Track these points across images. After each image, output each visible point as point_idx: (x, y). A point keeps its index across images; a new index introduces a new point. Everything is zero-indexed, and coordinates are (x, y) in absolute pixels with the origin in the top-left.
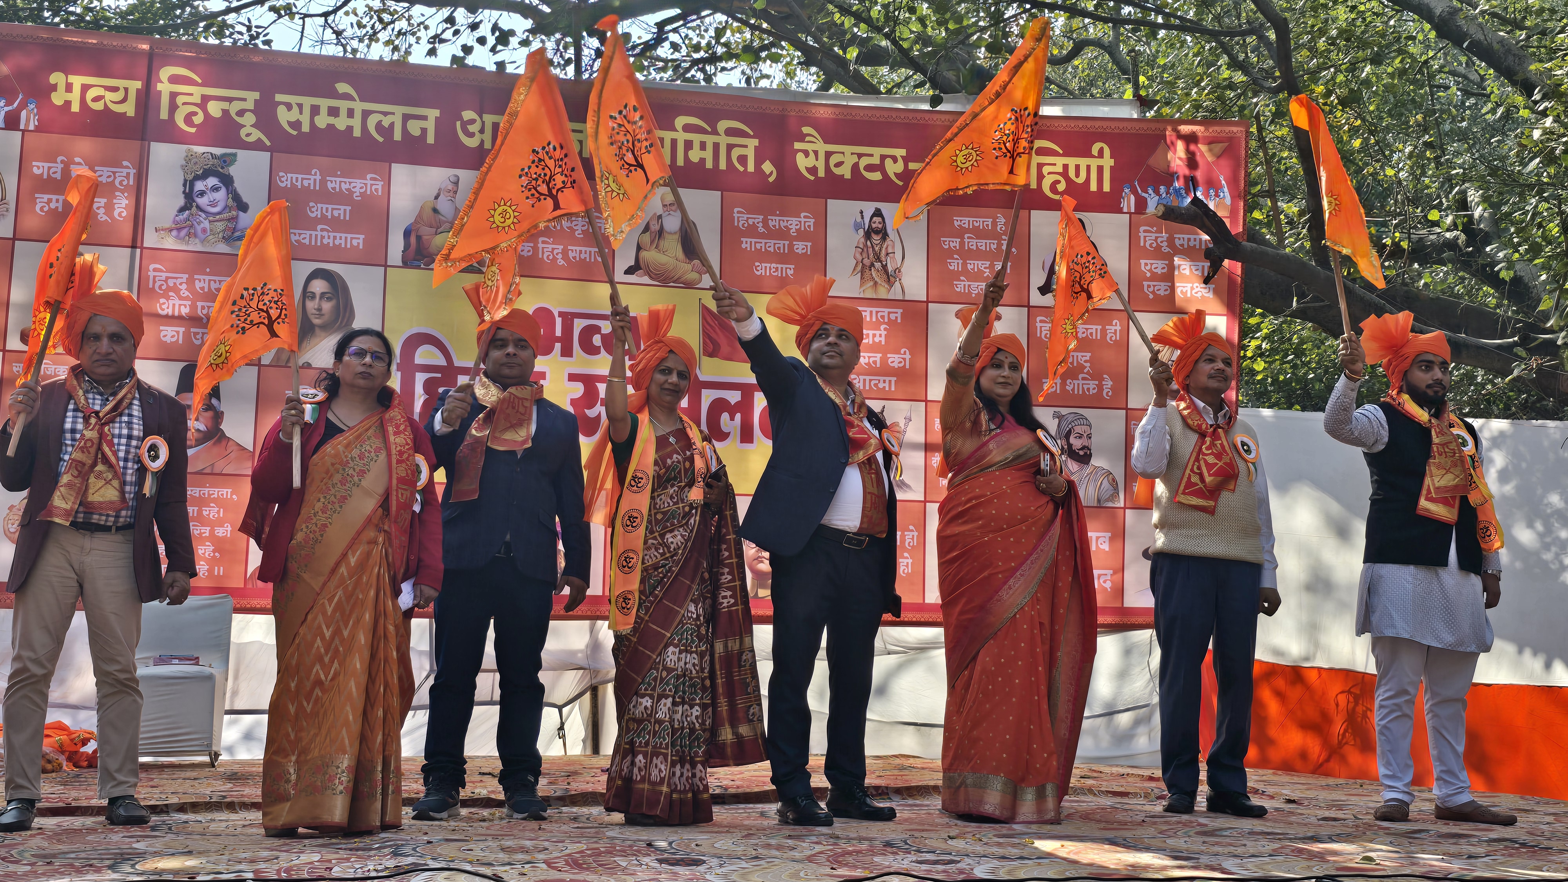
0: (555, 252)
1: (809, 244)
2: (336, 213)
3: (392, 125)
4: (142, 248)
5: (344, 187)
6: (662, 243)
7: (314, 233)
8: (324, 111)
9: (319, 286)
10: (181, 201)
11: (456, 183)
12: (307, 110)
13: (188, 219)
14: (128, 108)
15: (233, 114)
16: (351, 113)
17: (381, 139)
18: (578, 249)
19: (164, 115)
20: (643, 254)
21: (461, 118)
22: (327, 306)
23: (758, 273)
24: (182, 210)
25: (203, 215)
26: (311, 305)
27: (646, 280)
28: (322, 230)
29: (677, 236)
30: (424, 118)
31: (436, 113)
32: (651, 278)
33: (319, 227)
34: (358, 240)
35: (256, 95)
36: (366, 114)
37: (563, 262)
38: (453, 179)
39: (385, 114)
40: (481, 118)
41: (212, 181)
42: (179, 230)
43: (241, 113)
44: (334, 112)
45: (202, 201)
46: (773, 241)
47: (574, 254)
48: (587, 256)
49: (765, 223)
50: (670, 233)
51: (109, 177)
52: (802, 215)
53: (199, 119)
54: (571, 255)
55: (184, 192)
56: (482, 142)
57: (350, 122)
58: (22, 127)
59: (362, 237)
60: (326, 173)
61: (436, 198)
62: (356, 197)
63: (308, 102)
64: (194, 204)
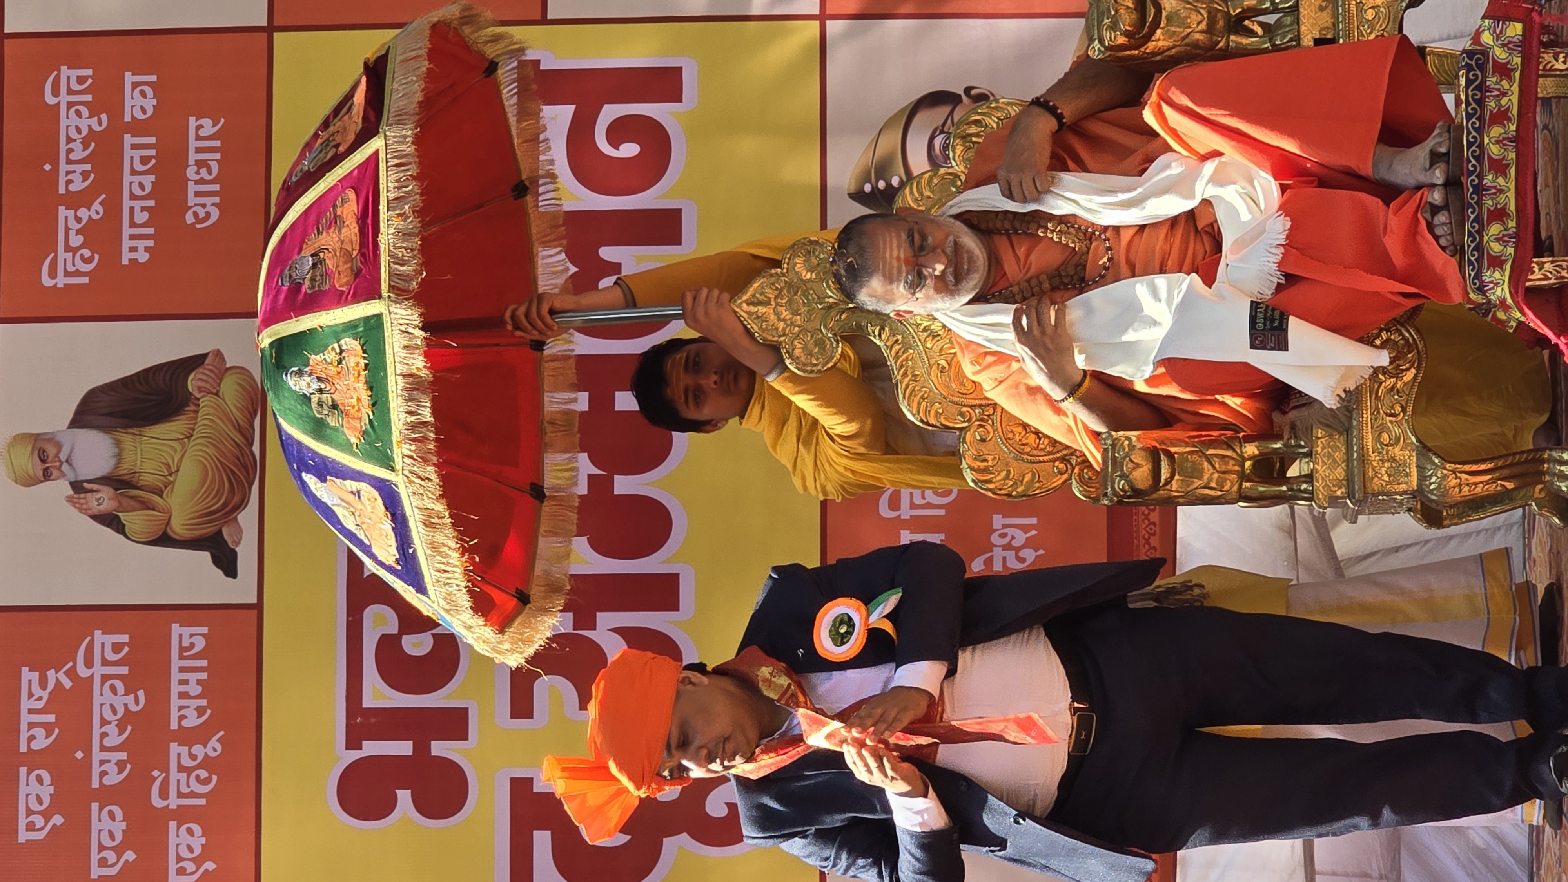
0: (187, 762)
1: (129, 78)
6: (147, 479)
18: (175, 702)
20: (179, 527)
23: (215, 214)
27: (247, 518)
29: (127, 439)
32: (242, 503)
37: (214, 742)
46: (127, 178)
47: (191, 714)
48: (193, 677)
49: (76, 201)
50: (119, 457)
52: (50, 100)
54: (192, 721)
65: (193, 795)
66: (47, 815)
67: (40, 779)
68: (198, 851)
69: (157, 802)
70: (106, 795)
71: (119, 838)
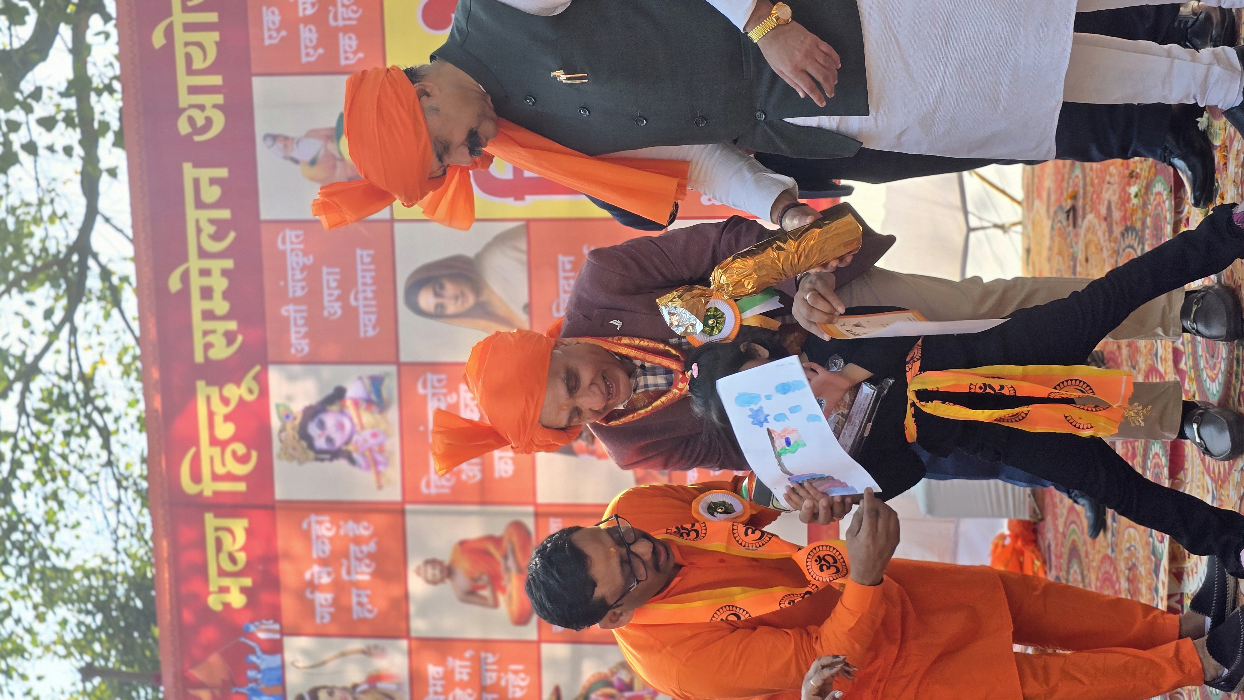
2: (333, 284)
3: (212, 222)
4: (404, 502)
5: (299, 276)
7: (361, 310)
8: (207, 305)
9: (427, 300)
10: (342, 464)
11: (274, 138)
12: (210, 325)
13: (363, 455)
14: (239, 526)
15: (227, 410)
16: (205, 273)
17: (232, 235)
19: (241, 487)
21: (189, 136)
22: (450, 289)
24: (352, 461)
25: (355, 438)
26: (451, 308)
28: (356, 299)
30: (196, 182)
31: (187, 167)
33: (353, 302)
34: (363, 256)
35: (201, 385)
36: (203, 254)
38: (269, 142)
39: (199, 231)
40: (184, 110)
41: (313, 429)
42: (376, 463)
43: (225, 401)
44: (207, 293)
45: (339, 440)
51: (323, 543)
53: (240, 448)
55: (331, 460)
56: (215, 106)
57: (216, 273)
58: (277, 636)
59: (359, 252)
60: (283, 297)
61: (296, 161)
62: (310, 260)
63: (198, 325)
64: (344, 448)
65: (350, 19)
66: (278, 31)
67: (273, 13)
68: (354, 47)
69: (332, 23)
70: (307, 20)
71: (315, 42)
